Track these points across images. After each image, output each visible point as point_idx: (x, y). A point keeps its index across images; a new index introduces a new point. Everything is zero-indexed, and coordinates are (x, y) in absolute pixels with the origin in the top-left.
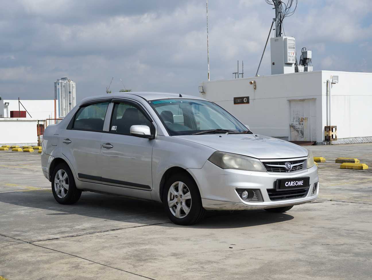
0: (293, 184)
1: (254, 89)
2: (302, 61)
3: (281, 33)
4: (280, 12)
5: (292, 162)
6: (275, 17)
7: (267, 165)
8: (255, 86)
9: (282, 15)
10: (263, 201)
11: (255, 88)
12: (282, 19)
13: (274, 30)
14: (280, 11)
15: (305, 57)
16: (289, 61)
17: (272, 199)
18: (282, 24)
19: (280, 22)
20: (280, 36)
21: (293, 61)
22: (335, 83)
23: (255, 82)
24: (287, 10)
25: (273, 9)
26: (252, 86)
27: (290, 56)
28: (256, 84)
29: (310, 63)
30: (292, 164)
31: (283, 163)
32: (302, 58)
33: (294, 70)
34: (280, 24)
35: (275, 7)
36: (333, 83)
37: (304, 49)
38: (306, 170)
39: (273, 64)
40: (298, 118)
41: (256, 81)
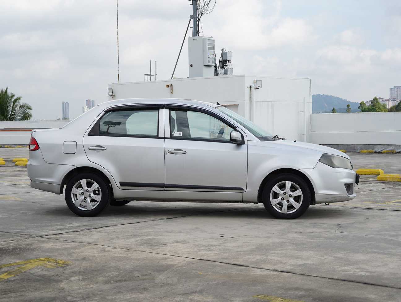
1: (170, 93)
2: (221, 63)
3: (199, 31)
4: (198, 9)
6: (192, 14)
8: (172, 89)
9: (200, 11)
11: (172, 92)
12: (200, 16)
13: (191, 28)
14: (198, 7)
15: (225, 59)
16: (209, 63)
18: (200, 22)
19: (197, 20)
20: (198, 36)
21: (213, 63)
22: (258, 88)
23: (171, 86)
24: (206, 6)
25: (190, 5)
26: (169, 89)
27: (210, 58)
28: (173, 88)
29: (230, 65)
32: (221, 60)
33: (214, 73)
34: (197, 22)
35: (192, 3)
36: (256, 88)
37: (224, 50)
39: (191, 66)
40: (219, 126)
41: (173, 85)
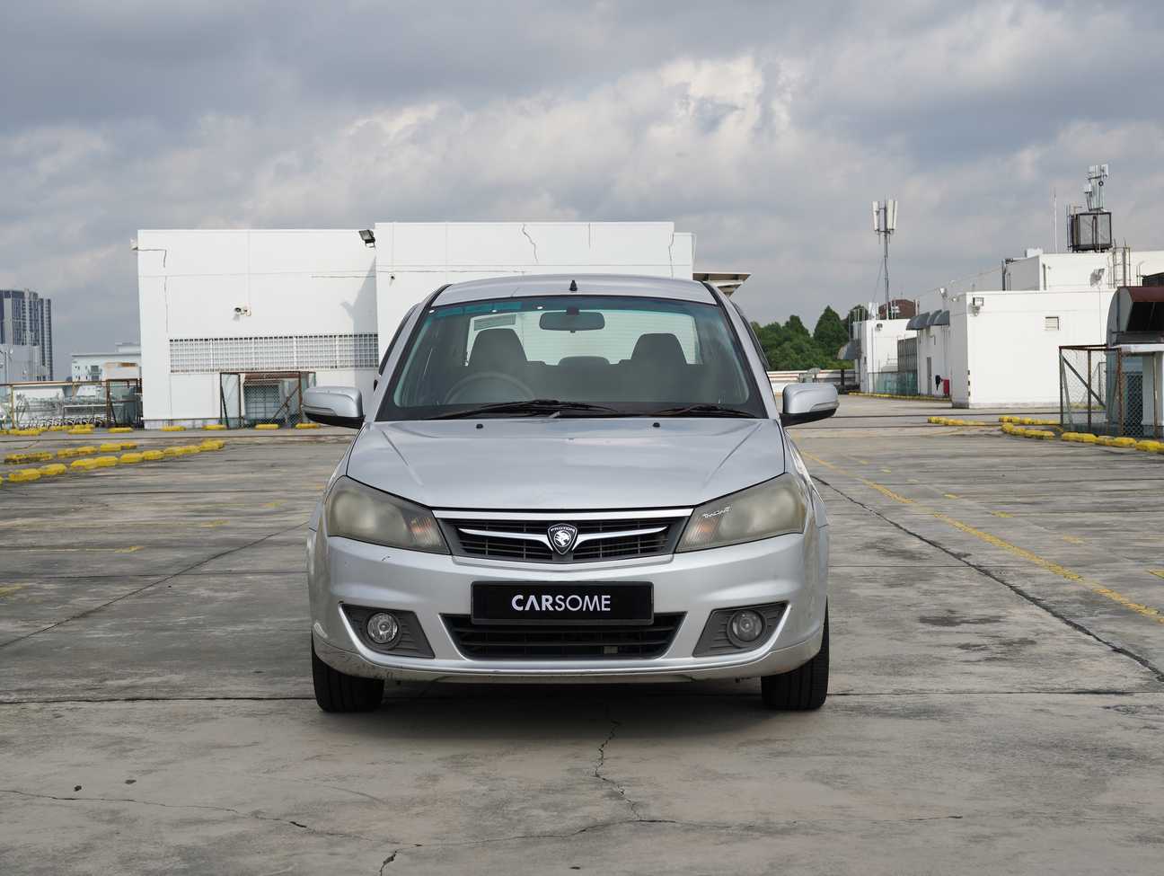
0: (554, 604)
5: (584, 527)
7: (463, 530)
10: (433, 656)
17: (470, 652)
30: (581, 531)
31: (541, 527)
38: (667, 557)
